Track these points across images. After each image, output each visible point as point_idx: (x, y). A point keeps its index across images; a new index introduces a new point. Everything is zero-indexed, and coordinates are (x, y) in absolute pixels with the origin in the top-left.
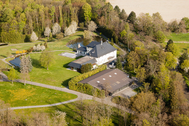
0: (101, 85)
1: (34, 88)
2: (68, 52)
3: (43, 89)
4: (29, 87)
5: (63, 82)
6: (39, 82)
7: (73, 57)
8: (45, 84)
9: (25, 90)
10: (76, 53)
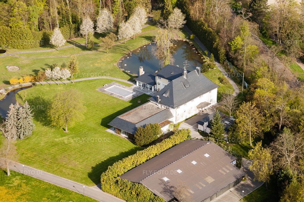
0: (172, 187)
1: (27, 184)
2: (119, 82)
3: (46, 189)
4: (16, 181)
5: (93, 168)
6: (42, 167)
7: (126, 97)
8: (53, 172)
9: (6, 191)
10: (134, 86)
